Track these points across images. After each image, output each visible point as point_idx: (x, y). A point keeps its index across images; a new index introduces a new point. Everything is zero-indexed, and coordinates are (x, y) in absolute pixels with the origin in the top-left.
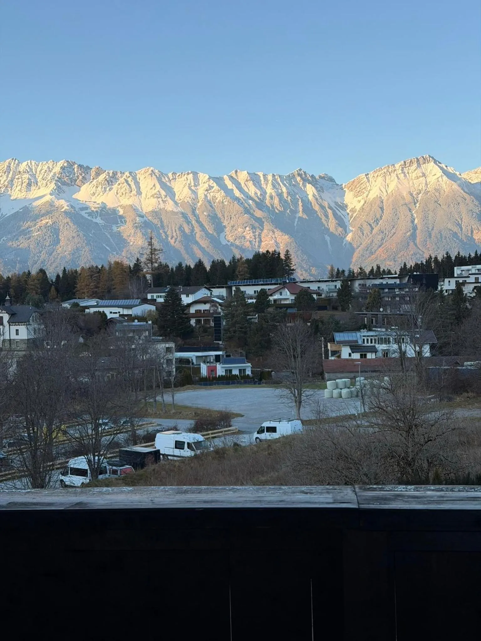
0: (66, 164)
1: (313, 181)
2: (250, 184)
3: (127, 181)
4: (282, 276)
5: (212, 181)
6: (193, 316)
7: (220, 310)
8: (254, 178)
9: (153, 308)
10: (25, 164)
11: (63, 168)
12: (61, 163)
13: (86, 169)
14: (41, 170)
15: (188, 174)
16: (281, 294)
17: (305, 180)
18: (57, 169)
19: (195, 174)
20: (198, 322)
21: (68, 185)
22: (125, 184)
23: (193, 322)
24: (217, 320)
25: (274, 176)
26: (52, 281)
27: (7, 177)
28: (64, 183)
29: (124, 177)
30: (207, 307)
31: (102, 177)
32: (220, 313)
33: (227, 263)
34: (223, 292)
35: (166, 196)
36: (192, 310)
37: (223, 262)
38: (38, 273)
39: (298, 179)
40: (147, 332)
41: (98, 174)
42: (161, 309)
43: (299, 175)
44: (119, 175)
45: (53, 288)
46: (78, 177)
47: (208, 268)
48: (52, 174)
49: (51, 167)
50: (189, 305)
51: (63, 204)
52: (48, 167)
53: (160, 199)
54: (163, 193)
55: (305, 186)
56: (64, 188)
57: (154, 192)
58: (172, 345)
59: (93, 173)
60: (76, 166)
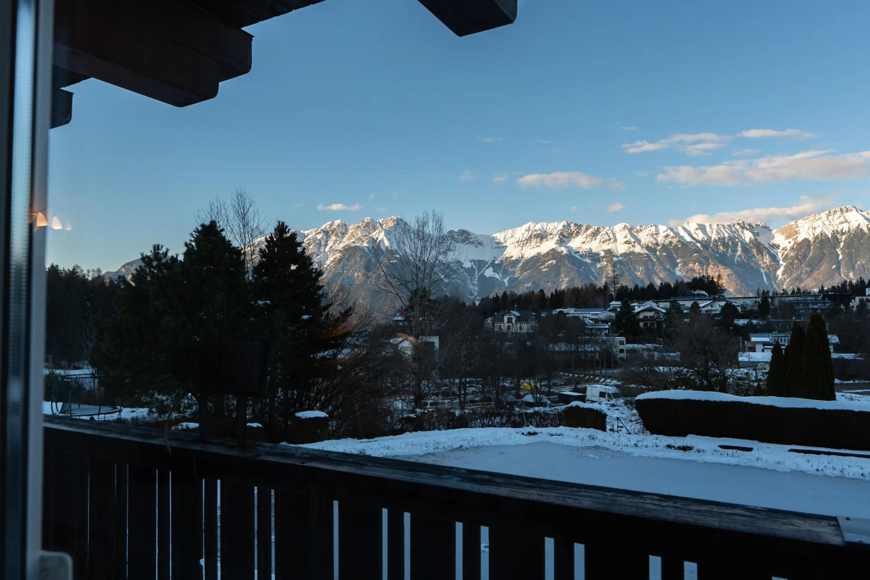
0: (566, 224)
1: (751, 228)
2: (699, 232)
3: (607, 234)
4: (715, 294)
5: (669, 231)
6: (641, 320)
7: (661, 316)
8: (702, 228)
9: (613, 314)
10: (539, 225)
11: (564, 226)
12: (564, 223)
13: (579, 227)
14: (550, 228)
15: (651, 226)
16: (712, 306)
17: (743, 227)
18: (560, 227)
19: (656, 226)
20: (645, 325)
21: (567, 237)
22: (606, 235)
23: (641, 324)
24: (659, 323)
25: (718, 225)
26: (548, 297)
27: (528, 233)
28: (564, 236)
29: (606, 230)
30: (651, 314)
31: (589, 232)
32: (662, 319)
33: (672, 285)
34: (667, 305)
35: (634, 242)
36: (641, 316)
37: (669, 285)
38: (539, 292)
39: (738, 227)
40: (607, 330)
41: (587, 229)
42: (619, 316)
43: (738, 224)
44: (602, 229)
45: (548, 302)
46: (574, 231)
47: (657, 289)
48: (557, 230)
49: (556, 226)
50: (639, 313)
51: (563, 250)
52: (554, 226)
53: (630, 245)
54: (633, 240)
55: (743, 232)
56: (565, 239)
57: (626, 240)
58: (623, 339)
59: (584, 228)
60: (573, 224)
